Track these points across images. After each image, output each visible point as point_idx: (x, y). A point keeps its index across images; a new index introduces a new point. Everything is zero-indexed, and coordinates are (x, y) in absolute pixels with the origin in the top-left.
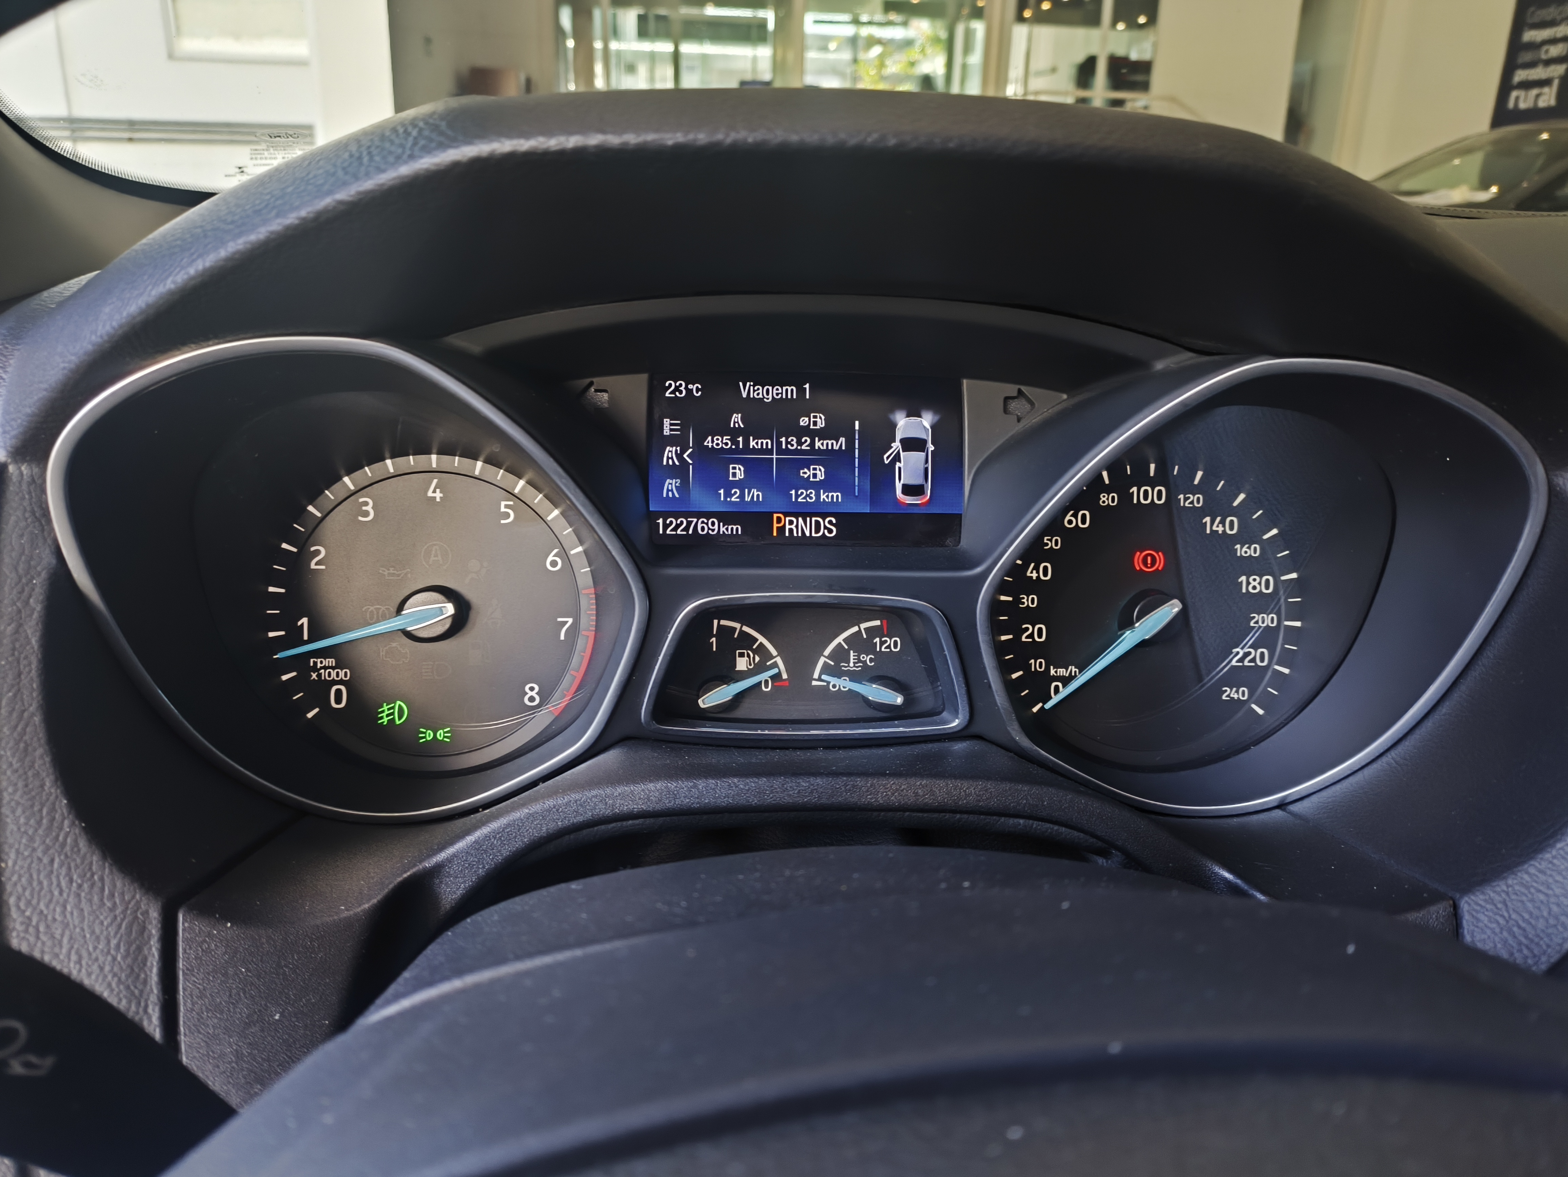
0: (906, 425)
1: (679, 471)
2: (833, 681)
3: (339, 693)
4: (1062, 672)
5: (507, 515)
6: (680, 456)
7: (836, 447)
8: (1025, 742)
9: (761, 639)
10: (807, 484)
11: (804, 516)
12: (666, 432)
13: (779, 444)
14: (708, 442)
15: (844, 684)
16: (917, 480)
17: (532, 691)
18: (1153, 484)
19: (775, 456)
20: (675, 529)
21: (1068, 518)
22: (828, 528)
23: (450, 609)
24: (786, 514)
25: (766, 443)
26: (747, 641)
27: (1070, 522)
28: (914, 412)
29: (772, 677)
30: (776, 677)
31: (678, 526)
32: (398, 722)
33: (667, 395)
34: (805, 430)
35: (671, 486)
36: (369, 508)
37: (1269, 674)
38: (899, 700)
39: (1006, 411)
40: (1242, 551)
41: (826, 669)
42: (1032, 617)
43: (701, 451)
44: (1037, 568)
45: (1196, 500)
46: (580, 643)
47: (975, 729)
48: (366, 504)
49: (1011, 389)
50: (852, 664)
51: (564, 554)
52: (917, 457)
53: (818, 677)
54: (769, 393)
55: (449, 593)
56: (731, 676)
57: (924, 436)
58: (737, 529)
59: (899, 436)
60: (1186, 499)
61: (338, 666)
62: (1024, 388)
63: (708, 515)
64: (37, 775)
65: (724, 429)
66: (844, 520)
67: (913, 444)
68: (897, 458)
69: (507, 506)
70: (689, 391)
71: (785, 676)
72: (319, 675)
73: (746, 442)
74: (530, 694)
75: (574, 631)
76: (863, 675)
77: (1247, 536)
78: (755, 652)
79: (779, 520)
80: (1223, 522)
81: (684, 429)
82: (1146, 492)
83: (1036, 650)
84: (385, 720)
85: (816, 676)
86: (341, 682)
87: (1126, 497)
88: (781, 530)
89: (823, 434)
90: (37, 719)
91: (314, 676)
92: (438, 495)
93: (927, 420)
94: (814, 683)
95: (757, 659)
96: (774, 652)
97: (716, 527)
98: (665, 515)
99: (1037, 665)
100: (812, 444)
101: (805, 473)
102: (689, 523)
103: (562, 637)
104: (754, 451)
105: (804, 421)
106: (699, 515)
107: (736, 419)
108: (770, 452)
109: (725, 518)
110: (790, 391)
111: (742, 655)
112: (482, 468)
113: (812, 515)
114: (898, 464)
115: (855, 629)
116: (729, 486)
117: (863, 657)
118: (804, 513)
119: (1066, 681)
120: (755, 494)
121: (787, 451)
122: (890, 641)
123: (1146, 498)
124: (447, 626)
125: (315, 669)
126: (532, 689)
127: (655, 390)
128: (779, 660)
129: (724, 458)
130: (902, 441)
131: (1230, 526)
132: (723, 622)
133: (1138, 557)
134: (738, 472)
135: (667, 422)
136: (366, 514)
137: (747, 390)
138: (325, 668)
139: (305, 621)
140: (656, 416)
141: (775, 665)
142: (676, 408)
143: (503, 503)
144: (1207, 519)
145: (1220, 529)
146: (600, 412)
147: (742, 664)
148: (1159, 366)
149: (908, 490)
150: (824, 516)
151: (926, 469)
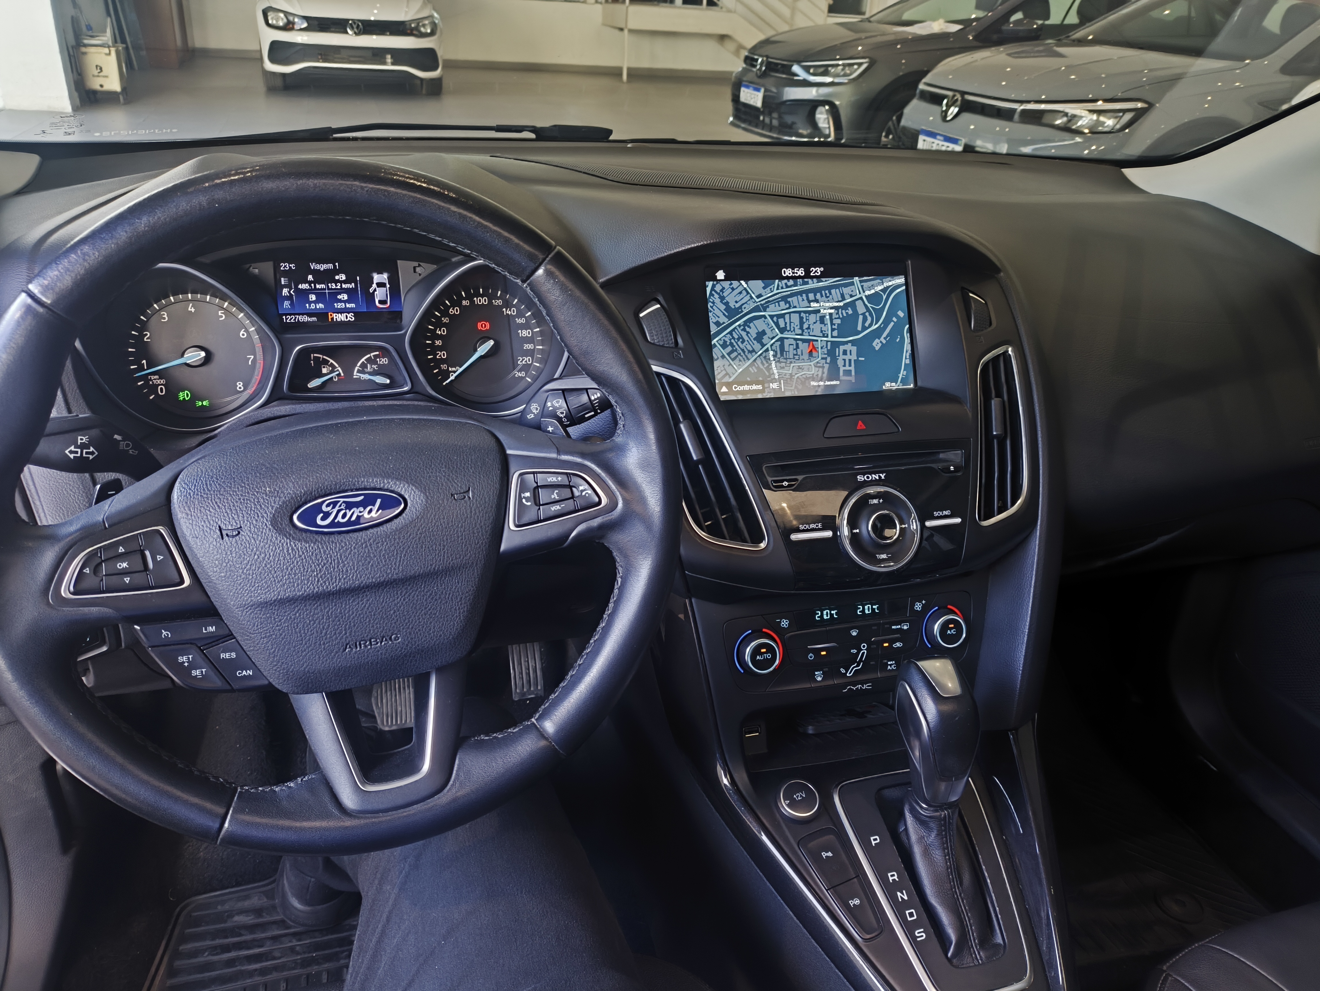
0: (377, 278)
1: (290, 298)
2: (362, 375)
3: (161, 389)
4: (454, 369)
5: (222, 317)
6: (289, 292)
7: (351, 287)
8: (434, 393)
9: (331, 361)
10: (340, 301)
11: (341, 313)
12: (283, 283)
13: (328, 286)
14: (300, 286)
15: (366, 377)
16: (384, 298)
17: (240, 385)
18: (482, 296)
19: (327, 291)
20: (290, 320)
21: (451, 310)
22: (351, 317)
23: (203, 354)
24: (334, 313)
25: (323, 286)
26: (326, 362)
27: (452, 312)
28: (380, 272)
29: (337, 375)
30: (339, 375)
31: (291, 319)
32: (187, 399)
33: (282, 269)
34: (338, 281)
35: (287, 304)
36: (165, 316)
37: (532, 366)
38: (388, 381)
39: (415, 271)
40: (519, 321)
41: (359, 371)
42: (441, 348)
43: (297, 290)
44: (440, 330)
45: (499, 302)
46: (258, 365)
47: (415, 390)
48: (164, 314)
49: (416, 264)
50: (369, 369)
51: (247, 331)
52: (383, 290)
53: (356, 374)
54: (323, 267)
55: (202, 348)
56: (321, 375)
57: (385, 282)
58: (314, 319)
59: (375, 282)
60: (495, 302)
61: (160, 378)
62: (421, 264)
63: (303, 314)
64: (82, 408)
65: (306, 281)
66: (356, 314)
67: (380, 285)
68: (375, 290)
69: (221, 313)
70: (290, 267)
71: (342, 375)
72: (153, 382)
73: (315, 286)
74: (239, 386)
75: (254, 361)
76: (374, 373)
77: (520, 314)
78: (329, 366)
79: (331, 315)
80: (510, 310)
81: (290, 281)
82: (480, 300)
83: (443, 361)
84: (181, 399)
85: (355, 374)
86: (162, 385)
87: (472, 302)
88: (332, 319)
89: (345, 282)
90: (78, 391)
91: (151, 383)
92: (193, 310)
93: (385, 276)
94: (354, 377)
95: (330, 369)
96: (337, 365)
97: (305, 319)
98: (286, 315)
99: (444, 367)
100: (341, 286)
101: (339, 297)
102: (296, 318)
103: (250, 363)
104: (318, 289)
105: (337, 277)
106: (299, 314)
107: (310, 278)
108: (325, 289)
109: (310, 315)
110: (330, 266)
111: (324, 367)
112: (210, 299)
113: (344, 313)
114: (376, 293)
115: (368, 356)
116: (310, 303)
117: (373, 366)
118: (341, 311)
119: (455, 372)
120: (321, 306)
121: (332, 289)
122: (383, 360)
123: (480, 302)
124: (203, 361)
125: (151, 380)
126: (240, 384)
127: (276, 267)
128: (339, 369)
129: (306, 293)
130: (377, 284)
131: (512, 312)
132: (315, 355)
133: (479, 324)
134: (313, 297)
135: (282, 279)
136: (164, 318)
137: (313, 266)
138: (155, 379)
139: (144, 361)
140: (278, 277)
141: (338, 370)
142: (286, 274)
143: (220, 312)
144: (504, 309)
145: (510, 313)
146: (255, 277)
147: (324, 371)
148: (454, 260)
149: (381, 302)
150: (349, 313)
151: (387, 294)
